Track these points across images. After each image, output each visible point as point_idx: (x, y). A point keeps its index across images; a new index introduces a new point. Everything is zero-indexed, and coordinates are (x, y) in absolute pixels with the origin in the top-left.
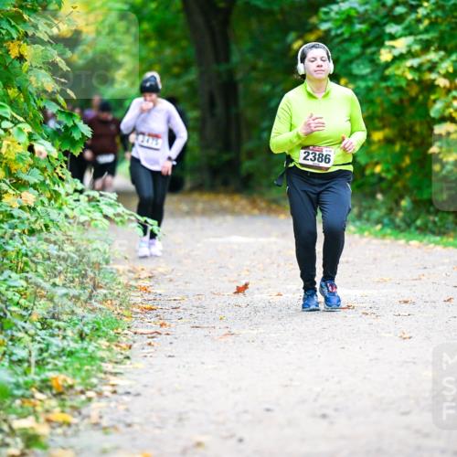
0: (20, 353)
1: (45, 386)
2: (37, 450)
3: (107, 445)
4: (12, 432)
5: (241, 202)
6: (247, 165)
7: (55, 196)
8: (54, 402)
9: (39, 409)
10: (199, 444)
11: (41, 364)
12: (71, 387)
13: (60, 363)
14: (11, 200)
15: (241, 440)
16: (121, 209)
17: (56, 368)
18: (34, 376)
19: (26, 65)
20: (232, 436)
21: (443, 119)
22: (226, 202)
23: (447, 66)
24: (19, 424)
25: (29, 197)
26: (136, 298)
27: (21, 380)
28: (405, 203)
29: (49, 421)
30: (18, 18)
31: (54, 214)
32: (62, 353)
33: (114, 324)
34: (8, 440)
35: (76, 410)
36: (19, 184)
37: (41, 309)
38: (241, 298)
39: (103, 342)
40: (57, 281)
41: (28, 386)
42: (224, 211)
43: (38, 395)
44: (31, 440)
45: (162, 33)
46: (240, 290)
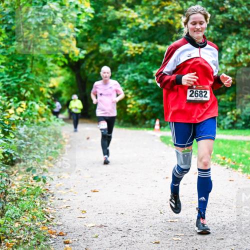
0: (42, 152)
1: (47, 159)
2: (46, 172)
3: (61, 171)
4: (41, 168)
5: (88, 121)
6: (89, 113)
7: (50, 120)
8: (49, 162)
9: (46, 163)
10: (79, 171)
11: (47, 155)
12: (52, 159)
13: (51, 154)
14: (40, 120)
15: (88, 170)
16: (63, 122)
17: (50, 155)
18: (45, 157)
19: (44, 92)
20: (86, 169)
21: (130, 104)
22: (85, 121)
23: (130, 93)
24: (42, 167)
25: (44, 119)
26: (66, 140)
27: (43, 158)
28: (122, 121)
29: (48, 166)
30: (41, 83)
31: (49, 123)
32: (51, 152)
33: (61, 145)
34: (40, 170)
35: (54, 164)
36: (42, 117)
37: (47, 143)
38: (88, 141)
39: (59, 150)
40: (51, 137)
41: (44, 158)
42: (84, 123)
43: (46, 161)
44: (45, 170)
45: (72, 86)
46: (88, 138)
